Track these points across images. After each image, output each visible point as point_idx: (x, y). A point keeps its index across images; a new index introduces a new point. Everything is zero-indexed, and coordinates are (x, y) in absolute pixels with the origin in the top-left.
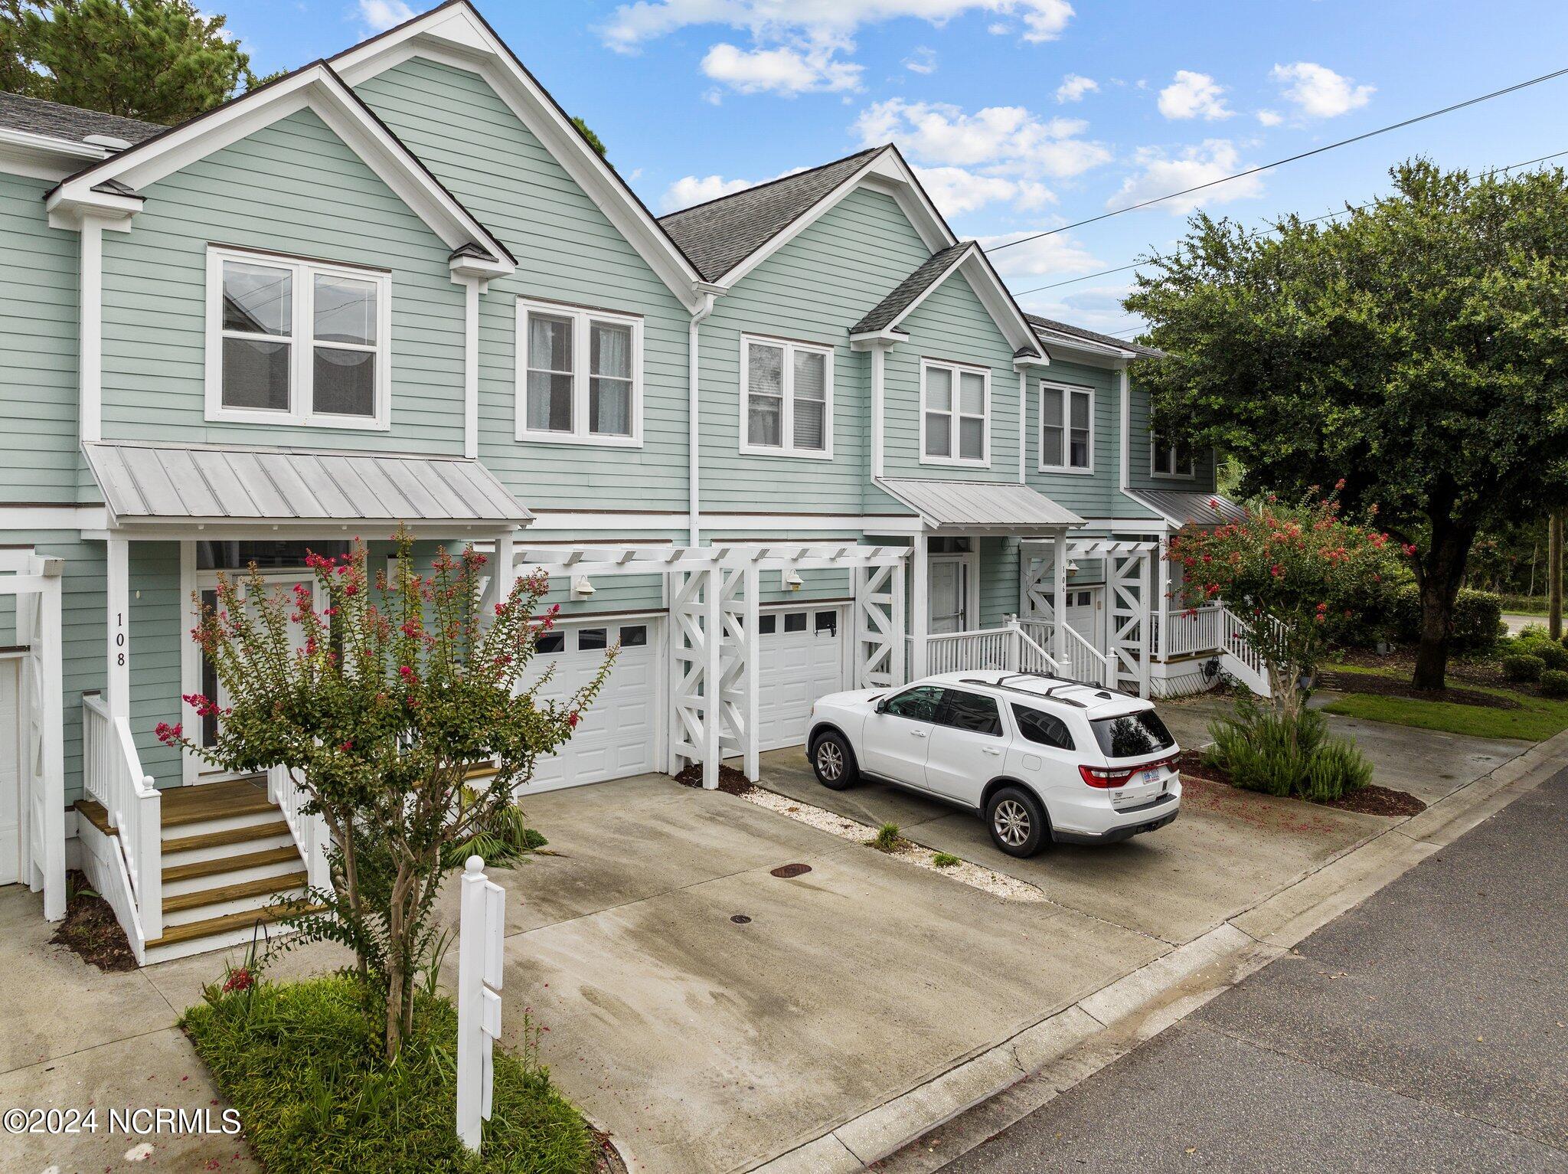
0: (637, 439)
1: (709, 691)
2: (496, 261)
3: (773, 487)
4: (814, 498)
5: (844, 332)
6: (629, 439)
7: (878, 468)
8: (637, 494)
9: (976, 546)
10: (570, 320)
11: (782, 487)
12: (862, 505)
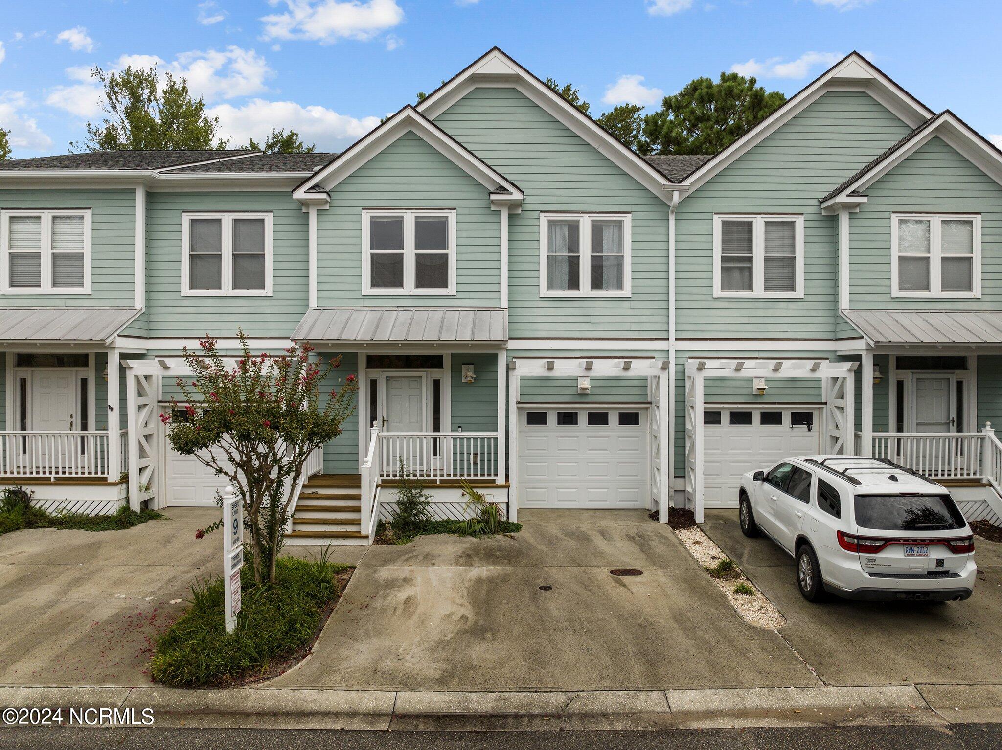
0: (627, 291)
2: (511, 193)
3: (745, 320)
4: (785, 328)
5: (815, 202)
6: (621, 292)
7: (844, 303)
8: (627, 327)
9: (973, 364)
10: (578, 221)
11: (753, 320)
12: (835, 332)
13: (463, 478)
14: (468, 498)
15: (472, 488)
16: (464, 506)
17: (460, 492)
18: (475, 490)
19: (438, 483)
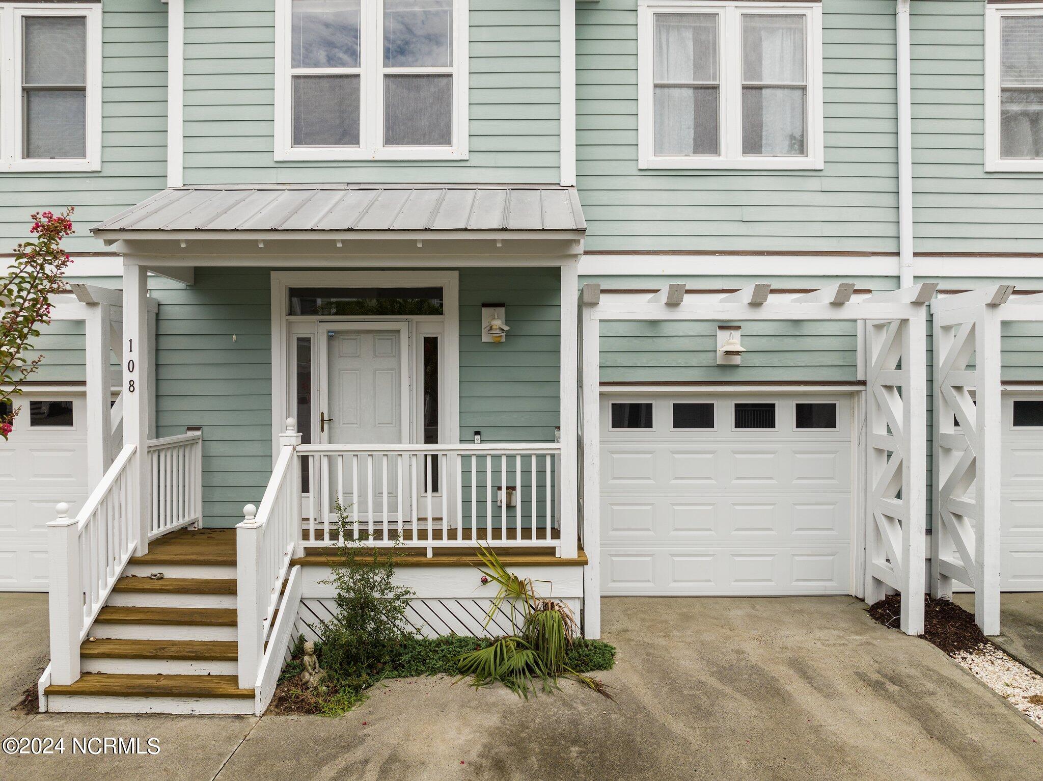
0: (815, 158)
1: (909, 494)
6: (804, 159)
10: (714, 16)
13: (483, 543)
14: (494, 589)
15: (504, 565)
16: (487, 605)
17: (475, 575)
18: (510, 571)
19: (430, 554)
